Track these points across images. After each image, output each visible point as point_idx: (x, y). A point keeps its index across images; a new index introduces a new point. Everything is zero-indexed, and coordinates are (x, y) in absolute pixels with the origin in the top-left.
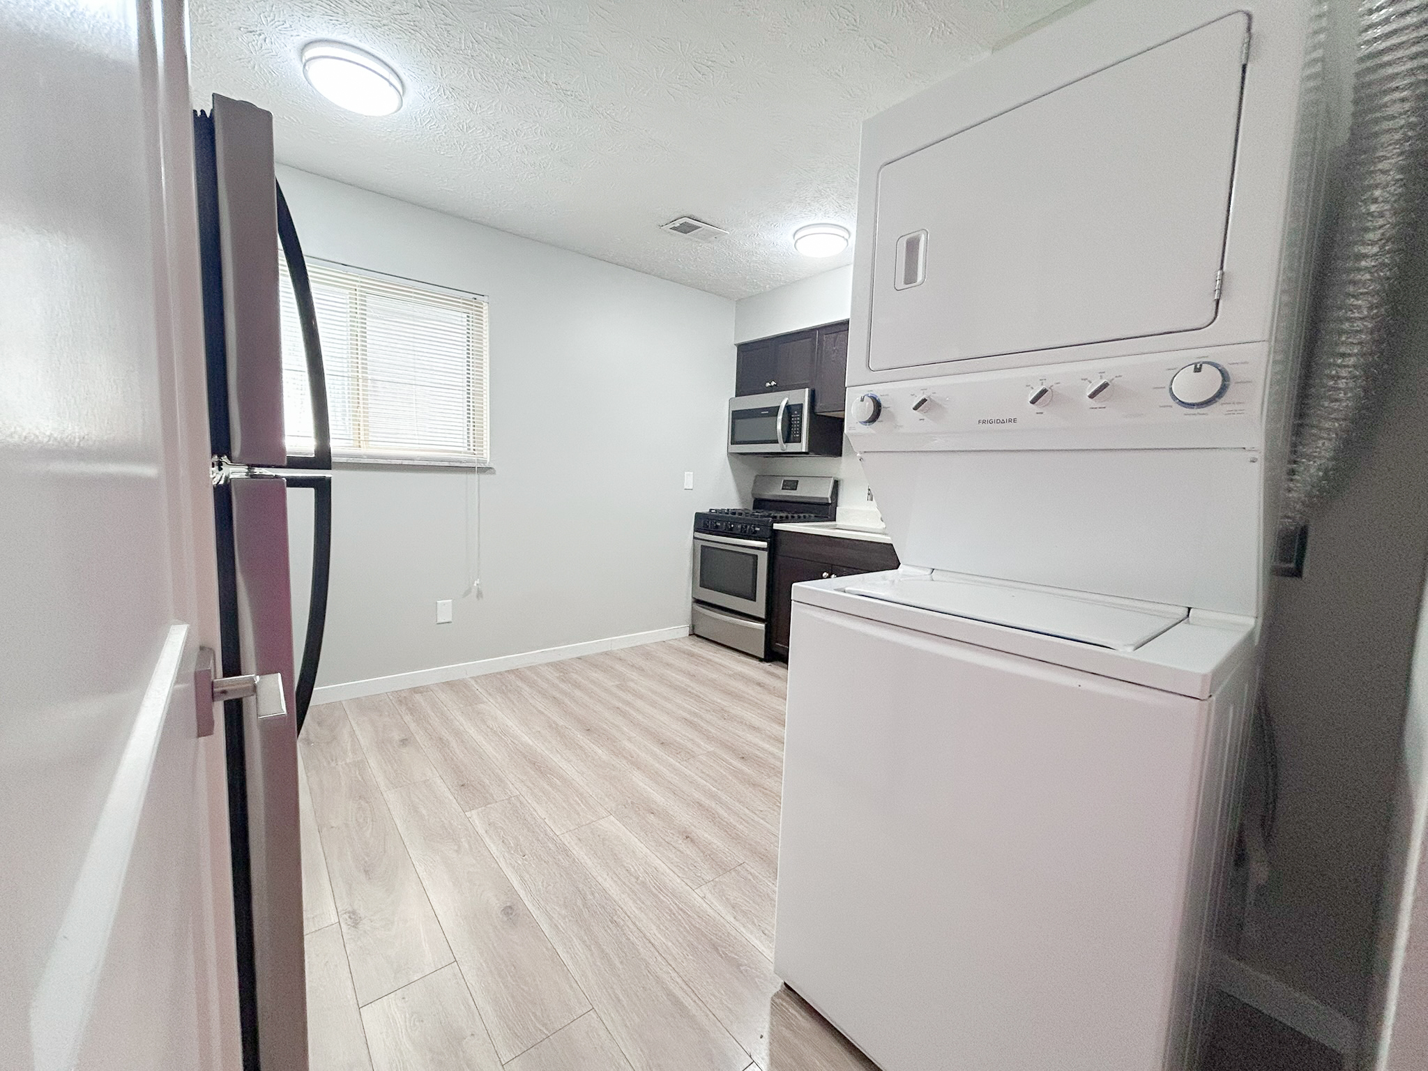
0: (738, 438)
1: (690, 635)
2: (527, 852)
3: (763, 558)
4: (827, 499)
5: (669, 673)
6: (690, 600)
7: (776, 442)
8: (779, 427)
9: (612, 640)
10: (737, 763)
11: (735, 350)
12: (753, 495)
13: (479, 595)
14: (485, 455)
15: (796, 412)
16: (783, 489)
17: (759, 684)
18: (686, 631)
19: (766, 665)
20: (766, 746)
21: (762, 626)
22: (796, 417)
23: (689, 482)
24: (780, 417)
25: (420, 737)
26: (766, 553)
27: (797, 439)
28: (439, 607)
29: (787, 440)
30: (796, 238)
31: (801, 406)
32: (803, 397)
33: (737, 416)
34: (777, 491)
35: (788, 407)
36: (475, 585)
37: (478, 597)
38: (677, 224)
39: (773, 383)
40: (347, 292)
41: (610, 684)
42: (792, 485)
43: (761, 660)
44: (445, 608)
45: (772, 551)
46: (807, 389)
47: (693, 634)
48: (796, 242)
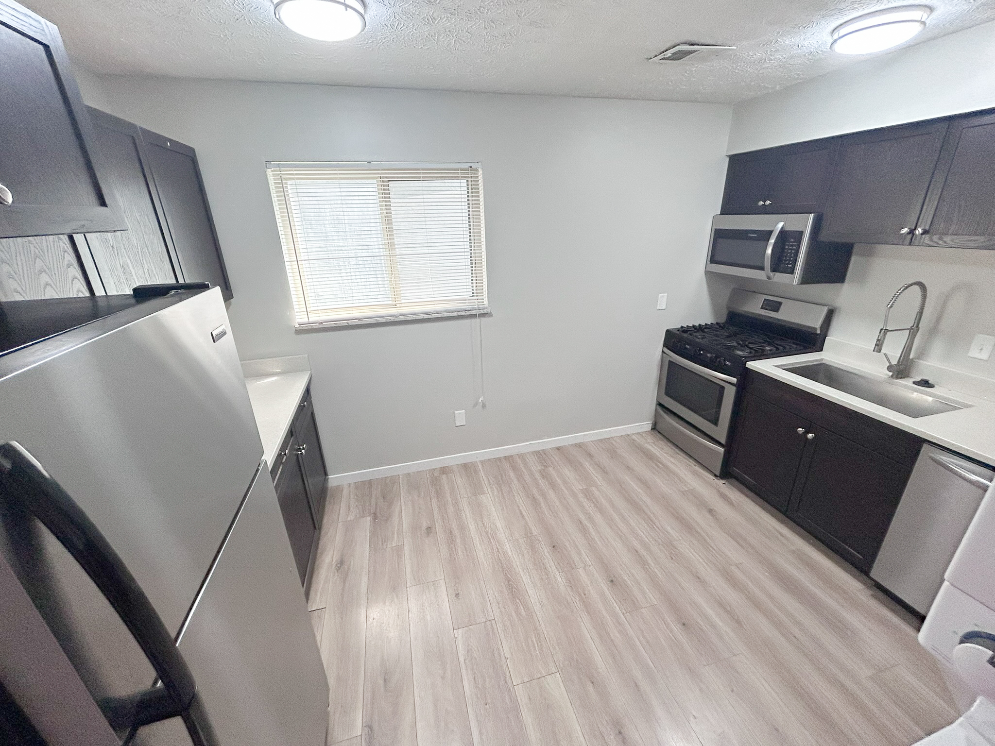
0: (717, 258)
1: (652, 429)
2: (489, 701)
3: (730, 394)
4: (815, 329)
5: (627, 479)
6: (655, 402)
7: (762, 268)
8: (769, 251)
9: (584, 435)
10: (676, 629)
11: (728, 159)
12: (728, 308)
13: (484, 406)
14: (485, 303)
15: (792, 240)
16: (762, 308)
17: (711, 511)
18: (647, 426)
19: (721, 482)
20: (710, 612)
21: (722, 450)
22: (792, 246)
23: (662, 304)
24: (772, 241)
25: (438, 528)
26: (734, 389)
27: (789, 270)
28: (456, 416)
29: (775, 269)
30: (836, 36)
31: (801, 233)
32: (806, 223)
33: (719, 235)
34: (754, 307)
35: (782, 232)
36: (480, 401)
37: (483, 407)
38: (669, 54)
39: (768, 202)
40: (375, 181)
41: (578, 487)
42: (775, 307)
43: (716, 476)
44: (461, 418)
45: (741, 388)
46: (812, 214)
47: (654, 428)
48: (835, 41)
